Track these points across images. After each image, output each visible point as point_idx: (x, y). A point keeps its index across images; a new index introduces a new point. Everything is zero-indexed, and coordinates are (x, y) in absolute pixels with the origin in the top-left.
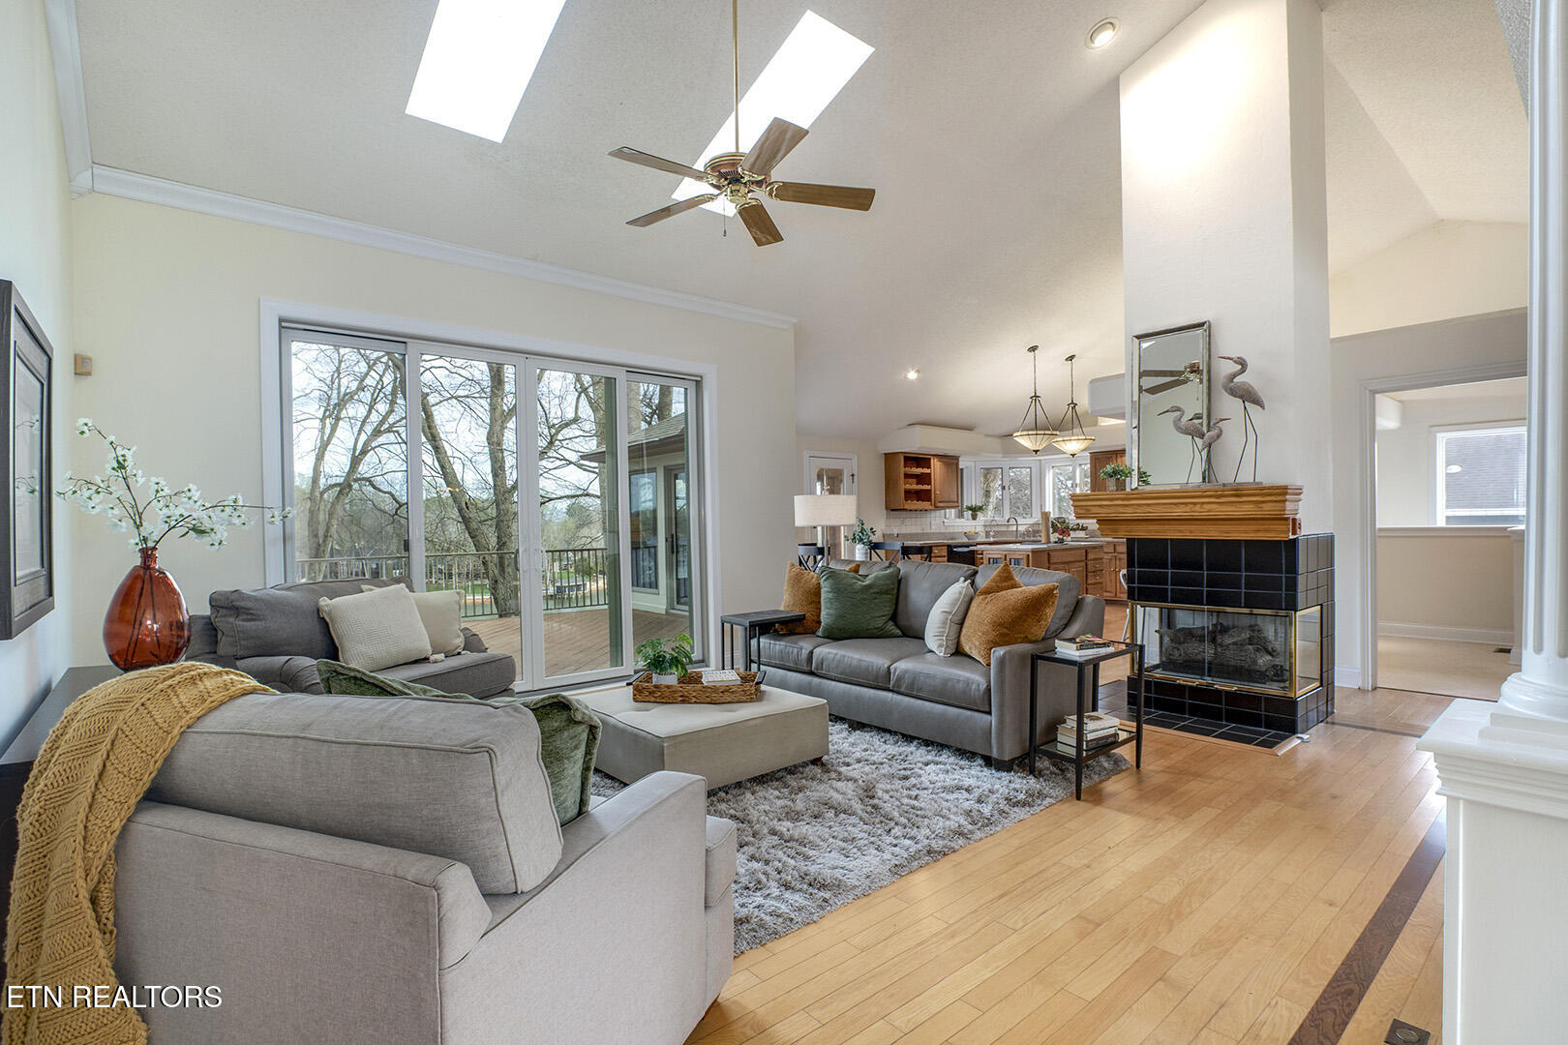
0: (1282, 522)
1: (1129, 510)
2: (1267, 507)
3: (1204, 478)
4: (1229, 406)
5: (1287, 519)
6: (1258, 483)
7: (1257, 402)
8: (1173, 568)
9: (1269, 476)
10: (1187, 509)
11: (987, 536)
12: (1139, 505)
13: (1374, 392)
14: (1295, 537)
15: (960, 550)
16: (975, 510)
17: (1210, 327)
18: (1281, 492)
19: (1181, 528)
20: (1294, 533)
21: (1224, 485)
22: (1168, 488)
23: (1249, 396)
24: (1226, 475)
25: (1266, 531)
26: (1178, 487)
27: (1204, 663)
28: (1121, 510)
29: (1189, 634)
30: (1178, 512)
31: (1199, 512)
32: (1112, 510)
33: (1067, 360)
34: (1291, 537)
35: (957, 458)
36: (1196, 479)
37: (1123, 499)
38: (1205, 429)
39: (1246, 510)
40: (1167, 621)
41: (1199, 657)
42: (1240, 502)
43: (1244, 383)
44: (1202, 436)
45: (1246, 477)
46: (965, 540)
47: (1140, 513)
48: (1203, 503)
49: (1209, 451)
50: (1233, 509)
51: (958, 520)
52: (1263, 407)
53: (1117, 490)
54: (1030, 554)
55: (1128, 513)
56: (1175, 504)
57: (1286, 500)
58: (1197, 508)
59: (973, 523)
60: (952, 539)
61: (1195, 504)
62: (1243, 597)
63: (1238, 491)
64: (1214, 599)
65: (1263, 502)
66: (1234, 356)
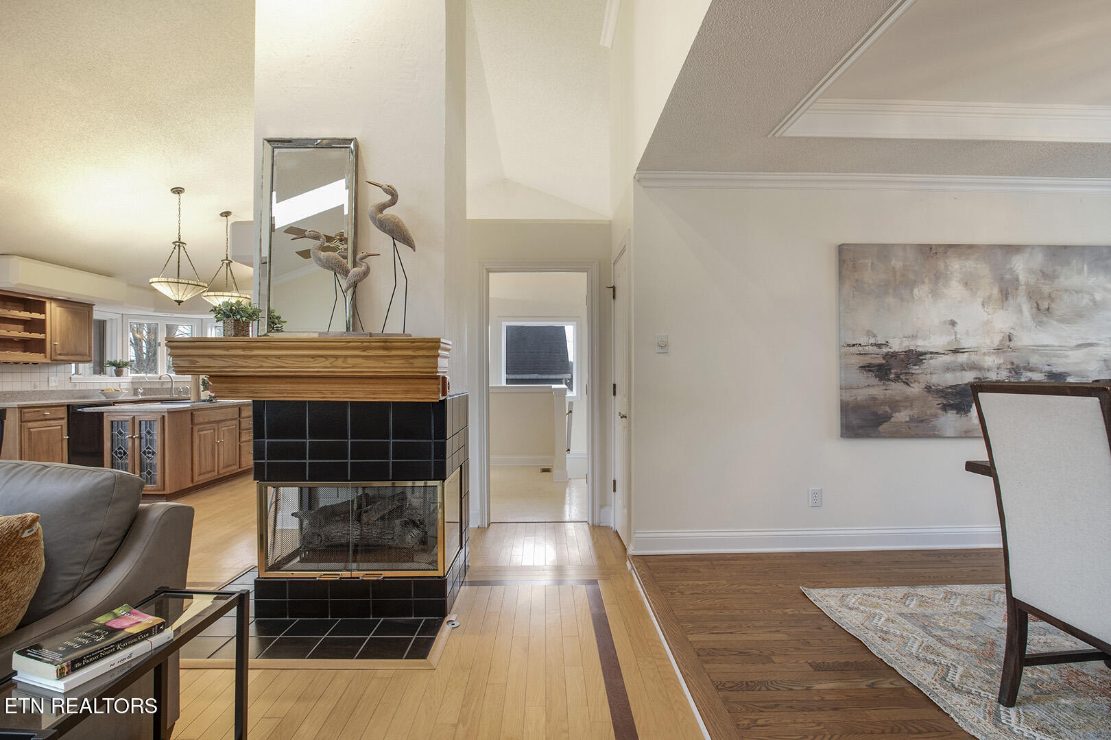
0: (433, 381)
1: (251, 362)
2: (418, 363)
3: (348, 329)
4: (378, 241)
5: (437, 378)
6: (407, 335)
7: (409, 242)
8: (311, 437)
9: (419, 329)
10: (327, 363)
11: (136, 393)
12: (266, 357)
13: (489, 271)
14: (444, 398)
15: (86, 410)
16: (119, 368)
17: (357, 146)
18: (432, 346)
19: (321, 387)
20: (444, 393)
21: (371, 335)
22: (305, 336)
23: (399, 234)
24: (374, 325)
25: (418, 391)
26: (316, 335)
27: (348, 546)
28: (241, 362)
29: (332, 514)
30: (317, 367)
31: (341, 367)
32: (229, 362)
33: (222, 215)
34: (442, 398)
35: (89, 306)
36: (339, 326)
37: (244, 348)
38: (350, 265)
39: (395, 366)
40: (308, 501)
41: (343, 541)
42: (389, 356)
43: (393, 216)
44: (346, 272)
45: (394, 328)
46: (103, 399)
47: (268, 367)
48: (346, 357)
49: (354, 292)
50: (382, 364)
51: (97, 376)
52: (414, 251)
53: (236, 335)
54: (166, 414)
55: (251, 367)
56: (313, 357)
57: (439, 356)
58: (340, 362)
59: (116, 379)
60: (83, 398)
61: (337, 357)
62: (391, 467)
63: (387, 343)
64: (360, 473)
65: (414, 357)
66: (384, 183)
